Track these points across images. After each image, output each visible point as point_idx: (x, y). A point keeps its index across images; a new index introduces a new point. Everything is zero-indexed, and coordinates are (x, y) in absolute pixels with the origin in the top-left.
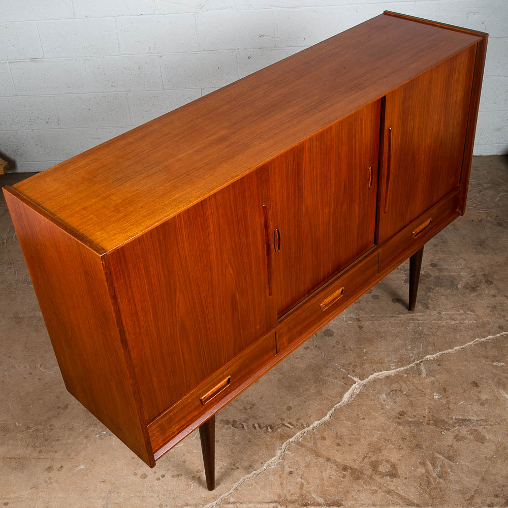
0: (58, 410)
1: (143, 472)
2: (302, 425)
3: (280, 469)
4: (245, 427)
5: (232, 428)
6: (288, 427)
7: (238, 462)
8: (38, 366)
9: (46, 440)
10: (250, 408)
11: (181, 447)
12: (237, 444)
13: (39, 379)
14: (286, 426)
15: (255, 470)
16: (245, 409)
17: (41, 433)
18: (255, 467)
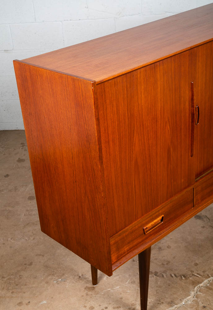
0: (25, 266)
1: (91, 305)
2: (208, 275)
3: (195, 304)
4: (165, 276)
5: (155, 276)
6: (197, 276)
7: (162, 299)
8: (9, 239)
9: (17, 285)
10: (167, 264)
11: (118, 288)
12: (160, 287)
13: (10, 247)
14: (195, 276)
15: (176, 304)
16: (163, 264)
17: (12, 280)
18: (176, 302)
